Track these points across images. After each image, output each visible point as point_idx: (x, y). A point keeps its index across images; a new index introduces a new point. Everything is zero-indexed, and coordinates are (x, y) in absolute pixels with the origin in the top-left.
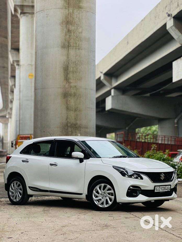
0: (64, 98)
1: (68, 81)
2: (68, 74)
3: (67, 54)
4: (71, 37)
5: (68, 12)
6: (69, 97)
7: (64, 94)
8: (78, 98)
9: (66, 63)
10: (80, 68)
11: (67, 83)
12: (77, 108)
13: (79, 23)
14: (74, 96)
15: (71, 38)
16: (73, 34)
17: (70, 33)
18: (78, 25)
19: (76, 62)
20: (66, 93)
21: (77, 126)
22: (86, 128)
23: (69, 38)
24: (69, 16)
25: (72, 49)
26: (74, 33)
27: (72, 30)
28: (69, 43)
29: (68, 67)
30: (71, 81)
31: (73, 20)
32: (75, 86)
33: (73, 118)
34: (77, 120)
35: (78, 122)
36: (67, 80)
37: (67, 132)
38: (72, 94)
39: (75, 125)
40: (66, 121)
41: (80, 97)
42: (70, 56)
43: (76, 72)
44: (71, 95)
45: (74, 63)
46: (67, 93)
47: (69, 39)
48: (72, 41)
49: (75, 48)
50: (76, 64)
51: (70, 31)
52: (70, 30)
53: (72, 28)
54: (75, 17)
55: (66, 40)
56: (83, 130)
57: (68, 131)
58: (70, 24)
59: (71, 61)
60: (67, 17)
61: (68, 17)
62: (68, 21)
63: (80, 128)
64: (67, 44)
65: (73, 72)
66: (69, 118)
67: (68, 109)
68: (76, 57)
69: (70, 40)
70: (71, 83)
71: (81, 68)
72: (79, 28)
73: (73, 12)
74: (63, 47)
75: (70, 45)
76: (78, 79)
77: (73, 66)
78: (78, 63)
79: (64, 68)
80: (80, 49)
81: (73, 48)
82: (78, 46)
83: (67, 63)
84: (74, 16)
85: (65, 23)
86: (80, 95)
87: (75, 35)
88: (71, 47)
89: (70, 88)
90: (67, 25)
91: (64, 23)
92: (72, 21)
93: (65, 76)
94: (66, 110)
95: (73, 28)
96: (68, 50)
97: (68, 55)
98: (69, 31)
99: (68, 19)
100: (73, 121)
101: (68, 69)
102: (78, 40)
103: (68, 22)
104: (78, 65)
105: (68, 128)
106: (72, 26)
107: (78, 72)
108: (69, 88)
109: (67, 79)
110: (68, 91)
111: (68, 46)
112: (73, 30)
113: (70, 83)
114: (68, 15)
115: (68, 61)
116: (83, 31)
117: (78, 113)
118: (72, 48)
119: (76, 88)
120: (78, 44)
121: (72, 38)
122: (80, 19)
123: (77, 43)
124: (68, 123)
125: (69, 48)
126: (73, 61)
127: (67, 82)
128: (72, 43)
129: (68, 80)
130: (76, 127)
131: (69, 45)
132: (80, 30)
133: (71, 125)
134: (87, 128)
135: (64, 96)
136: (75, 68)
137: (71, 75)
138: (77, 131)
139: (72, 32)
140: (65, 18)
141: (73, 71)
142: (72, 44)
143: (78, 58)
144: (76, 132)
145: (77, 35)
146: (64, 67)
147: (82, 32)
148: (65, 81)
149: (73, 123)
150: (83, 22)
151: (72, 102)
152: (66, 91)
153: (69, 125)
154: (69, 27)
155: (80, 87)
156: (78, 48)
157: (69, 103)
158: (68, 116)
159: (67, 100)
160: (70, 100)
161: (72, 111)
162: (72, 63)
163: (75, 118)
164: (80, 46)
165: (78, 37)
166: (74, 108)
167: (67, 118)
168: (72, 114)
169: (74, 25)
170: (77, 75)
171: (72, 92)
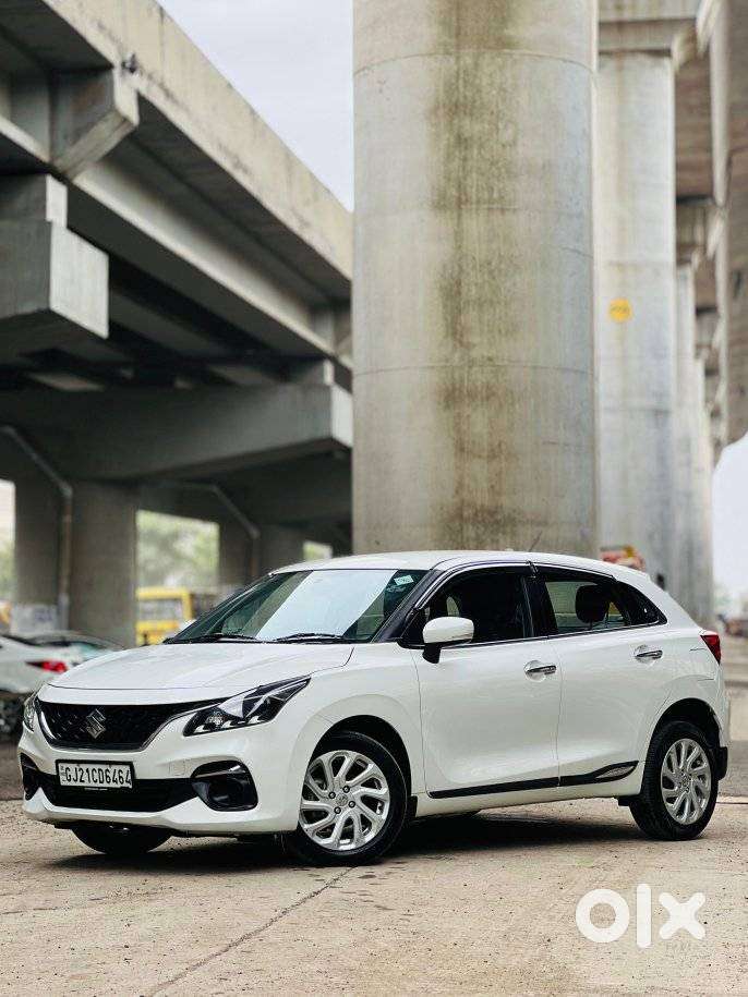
0: (447, 407)
1: (461, 342)
2: (460, 311)
3: (456, 233)
4: (470, 163)
5: (455, 68)
6: (467, 401)
7: (447, 390)
8: (501, 405)
9: (453, 267)
10: (508, 284)
11: (455, 346)
12: (500, 445)
13: (501, 107)
14: (488, 398)
15: (469, 168)
16: (476, 152)
17: (466, 148)
18: (498, 116)
19: (489, 264)
20: (453, 385)
21: (499, 517)
22: (539, 524)
23: (461, 169)
24: (461, 82)
25: (474, 211)
26: (481, 146)
27: (471, 138)
28: (463, 187)
29: (459, 283)
30: (475, 339)
31: (477, 98)
32: (490, 359)
33: (485, 485)
34: (499, 494)
35: (506, 502)
36: (458, 337)
37: (459, 540)
38: (476, 387)
39: (492, 513)
40: (453, 497)
41: (513, 404)
42: (465, 243)
43: (492, 302)
44: (472, 395)
45: (481, 266)
46: (457, 386)
47: (461, 174)
48: (473, 181)
49: (486, 206)
50: (491, 272)
51: (466, 140)
52: (467, 135)
53: (471, 127)
54: (484, 83)
55: (450, 179)
56: (526, 532)
57: (462, 538)
58: (465, 113)
59: (470, 259)
60: (450, 88)
61: (457, 88)
62: (458, 100)
63: (515, 526)
64: (454, 192)
65: (481, 306)
66: (469, 486)
67: (462, 450)
68: (491, 242)
69: (465, 179)
70: (474, 346)
71: (515, 284)
72: (501, 126)
73: (476, 65)
74: (440, 205)
75: (466, 194)
76: (500, 331)
77: (480, 280)
78: (503, 266)
79: (441, 288)
80: (508, 210)
81: (477, 210)
82: (502, 198)
83: (457, 268)
84: (481, 80)
85: (446, 110)
86: (512, 393)
87: (487, 156)
88: (469, 206)
89: (470, 367)
90: (453, 119)
91: (441, 112)
92: (475, 101)
93: (446, 319)
94: (456, 454)
95: (477, 128)
96: (459, 216)
97: (458, 236)
98: (461, 141)
99: (456, 93)
100: (483, 499)
101: (459, 293)
102: (496, 172)
103: (456, 106)
104: (499, 275)
105: (465, 527)
106: (472, 119)
107: (503, 304)
108: (467, 369)
109: (455, 331)
110: (462, 381)
111: (460, 203)
112: (475, 139)
113: (468, 346)
114: (458, 78)
115: (460, 259)
116: (519, 137)
117: (504, 464)
118: (474, 206)
119: (494, 366)
120: (499, 191)
121: (472, 167)
122: (506, 91)
123: (495, 188)
124: (465, 505)
125: (463, 206)
126: (477, 259)
127: (458, 345)
128: (474, 190)
129: (462, 336)
130: (497, 522)
131: (463, 198)
132: (507, 135)
133: (476, 515)
134: (545, 523)
135: (447, 399)
136: (487, 287)
137: (470, 317)
138: (500, 535)
139: (471, 146)
140: (446, 92)
141: (479, 298)
142: (473, 193)
143: (499, 248)
144: (498, 541)
145: (493, 157)
146: (444, 284)
147: (514, 143)
148: (449, 339)
149: (482, 506)
150: (518, 102)
151: (479, 422)
152: (453, 377)
153: (465, 514)
154: (460, 127)
155: (510, 361)
156: (499, 206)
157: (465, 427)
158: (461, 477)
159: (459, 415)
160: (468, 416)
161: (480, 457)
162: (474, 267)
163: (492, 487)
164: (507, 198)
165: (500, 164)
166: (485, 445)
167: (460, 487)
168: (479, 470)
169: (483, 114)
170: (497, 316)
171: (479, 384)
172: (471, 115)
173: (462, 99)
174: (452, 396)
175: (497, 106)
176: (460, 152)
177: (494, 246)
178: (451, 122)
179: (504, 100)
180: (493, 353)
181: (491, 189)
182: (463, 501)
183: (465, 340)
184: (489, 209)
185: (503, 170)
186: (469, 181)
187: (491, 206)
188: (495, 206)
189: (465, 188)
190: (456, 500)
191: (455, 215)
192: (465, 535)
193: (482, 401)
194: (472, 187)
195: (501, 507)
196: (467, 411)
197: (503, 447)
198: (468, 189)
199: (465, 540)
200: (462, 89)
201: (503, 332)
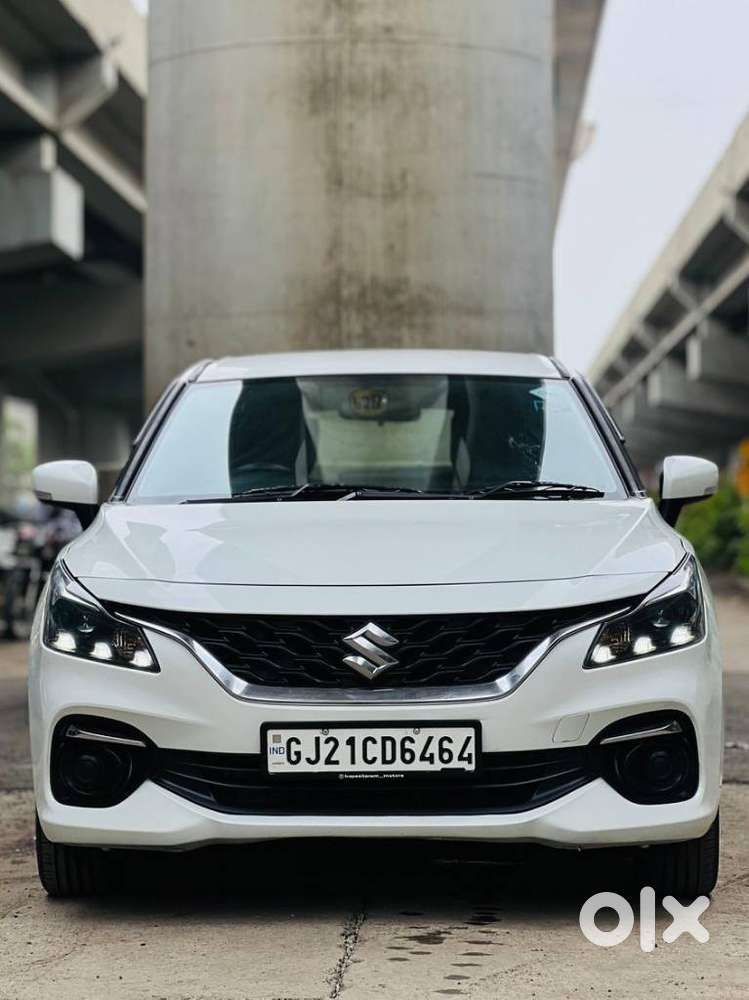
0: (314, 111)
6: (347, 100)
7: (313, 82)
8: (405, 109)
11: (328, 7)
12: (403, 176)
14: (383, 96)
21: (403, 299)
22: (470, 312)
32: (388, 30)
33: (379, 244)
34: (403, 259)
35: (415, 273)
37: (334, 339)
38: (363, 80)
39: (391, 292)
40: (324, 263)
41: (426, 106)
44: (355, 91)
46: (332, 73)
57: (339, 331)
63: (429, 313)
66: (350, 245)
67: (339, 182)
70: (362, 5)
86: (424, 87)
89: (354, 42)
94: (328, 191)
100: (372, 263)
105: (344, 315)
108: (347, 46)
110: (339, 67)
113: (351, 8)
117: (410, 209)
119: (393, 41)
124: (344, 278)
127: (334, 7)
130: (399, 307)
133: (362, 294)
134: (478, 312)
135: (313, 98)
138: (405, 329)
149: (374, 280)
151: (368, 135)
152: (324, 61)
153: (345, 293)
155: (420, 32)
157: (344, 145)
158: (338, 230)
159: (334, 125)
160: (351, 127)
161: (369, 195)
163: (391, 247)
166: (379, 175)
167: (334, 247)
168: (369, 218)
171: (369, 71)
174: (322, 92)
180: (393, 19)
182: (340, 271)
192: (344, 329)
193: (374, 99)
195: (406, 282)
196: (349, 117)
197: (410, 179)
199: (343, 334)
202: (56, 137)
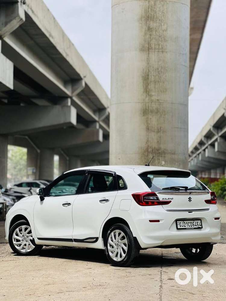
0: (144, 115)
1: (148, 94)
2: (148, 84)
3: (147, 59)
4: (152, 36)
5: (148, 5)
6: (150, 114)
7: (144, 110)
8: (161, 115)
9: (146, 70)
10: (164, 76)
11: (146, 96)
12: (160, 128)
13: (162, 18)
14: (157, 113)
15: (152, 38)
16: (154, 32)
17: (151, 31)
18: (161, 21)
19: (158, 69)
20: (146, 108)
21: (160, 151)
22: (173, 154)
23: (149, 38)
24: (150, 9)
25: (153, 52)
26: (156, 31)
28: (150, 44)
29: (148, 75)
30: (153, 94)
31: (155, 15)
32: (158, 100)
33: (156, 141)
34: (160, 144)
35: (162, 147)
36: (148, 92)
37: (147, 159)
38: (153, 110)
39: (158, 150)
40: (145, 144)
41: (165, 115)
42: (150, 62)
43: (159, 82)
44: (152, 112)
45: (155, 70)
46: (147, 109)
47: (149, 40)
48: (153, 42)
49: (157, 50)
50: (158, 72)
51: (151, 29)
52: (151, 27)
53: (153, 25)
54: (157, 10)
55: (145, 42)
56: (168, 157)
57: (148, 158)
58: (151, 20)
59: (152, 67)
60: (146, 11)
61: (149, 11)
62: (149, 16)
63: (165, 154)
64: (147, 46)
65: (155, 82)
66: (150, 141)
67: (148, 129)
68: (158, 62)
69: (151, 41)
71: (166, 76)
72: (162, 24)
73: (155, 4)
74: (142, 49)
75: (151, 46)
76: (161, 91)
77: (155, 75)
78: (162, 70)
79: (142, 77)
80: (164, 52)
81: (154, 51)
82: (162, 48)
83: (147, 71)
84: (156, 9)
85: (145, 18)
86: (165, 111)
87: (158, 34)
88: (152, 50)
89: (151, 103)
90: (147, 22)
91: (143, 19)
92: (154, 16)
93: (144, 87)
94: (146, 131)
95: (155, 25)
96: (149, 54)
97: (148, 60)
98: (149, 29)
99: (148, 13)
100: (155, 145)
101: (148, 78)
102: (161, 40)
103: (148, 17)
104: (161, 73)
105: (149, 154)
106: (153, 22)
107: (162, 82)
108: (150, 103)
109: (147, 91)
110: (149, 107)
111: (149, 49)
112: (154, 28)
113: (151, 96)
114: (149, 8)
115: (148, 68)
116: (168, 28)
117: (162, 134)
118: (153, 50)
119: (159, 102)
120: (162, 45)
122: (164, 13)
123: (160, 45)
124: (149, 147)
125: (150, 50)
126: (154, 67)
127: (148, 96)
128: (154, 45)
129: (149, 92)
130: (159, 153)
131: (150, 48)
132: (164, 27)
133: (152, 151)
134: (174, 154)
135: (144, 113)
136: (157, 77)
137: (151, 86)
138: (160, 157)
140: (144, 12)
141: (155, 80)
142: (153, 46)
143: (161, 64)
144: (159, 159)
145: (160, 34)
146: (143, 75)
147: (166, 30)
148: (145, 93)
149: (154, 147)
150: (168, 17)
151: (154, 121)
152: (146, 106)
153: (149, 150)
154: (149, 24)
155: (164, 101)
156: (161, 50)
157: (149, 122)
158: (148, 138)
159: (148, 118)
160: (151, 119)
161: (154, 132)
162: (153, 70)
163: (158, 141)
164: (164, 48)
165: (162, 37)
166: (156, 128)
167: (148, 141)
168: (154, 136)
169: (156, 21)
170: (160, 86)
171: (154, 108)
172: (153, 20)
173: (150, 15)
174: (145, 112)
175: (161, 18)
176: (149, 32)
177: (160, 63)
178: (146, 23)
179: (164, 15)
180: (159, 98)
181: (159, 45)
182: (148, 146)
183: (150, 94)
184: (158, 51)
185: (163, 39)
186: (152, 42)
187: (159, 50)
188: (160, 50)
189: (151, 44)
190: (147, 145)
191: (147, 52)
192: (149, 157)
193: (155, 113)
194: (153, 44)
195: (161, 148)
196: (150, 117)
197: (162, 129)
198: (151, 45)
199: (149, 159)
200: (150, 12)
201: (162, 91)
202: (71, 98)
